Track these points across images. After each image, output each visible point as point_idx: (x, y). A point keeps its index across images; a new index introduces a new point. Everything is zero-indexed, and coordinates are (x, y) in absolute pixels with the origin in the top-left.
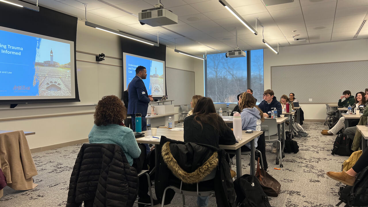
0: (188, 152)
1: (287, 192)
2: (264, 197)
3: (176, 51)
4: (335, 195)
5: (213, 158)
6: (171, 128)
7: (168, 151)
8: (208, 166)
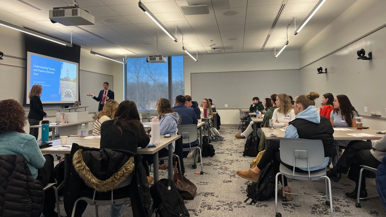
0: (103, 159)
1: (202, 194)
2: (180, 200)
3: (92, 52)
4: (244, 193)
5: (129, 163)
6: (84, 137)
7: (81, 159)
8: (123, 171)
